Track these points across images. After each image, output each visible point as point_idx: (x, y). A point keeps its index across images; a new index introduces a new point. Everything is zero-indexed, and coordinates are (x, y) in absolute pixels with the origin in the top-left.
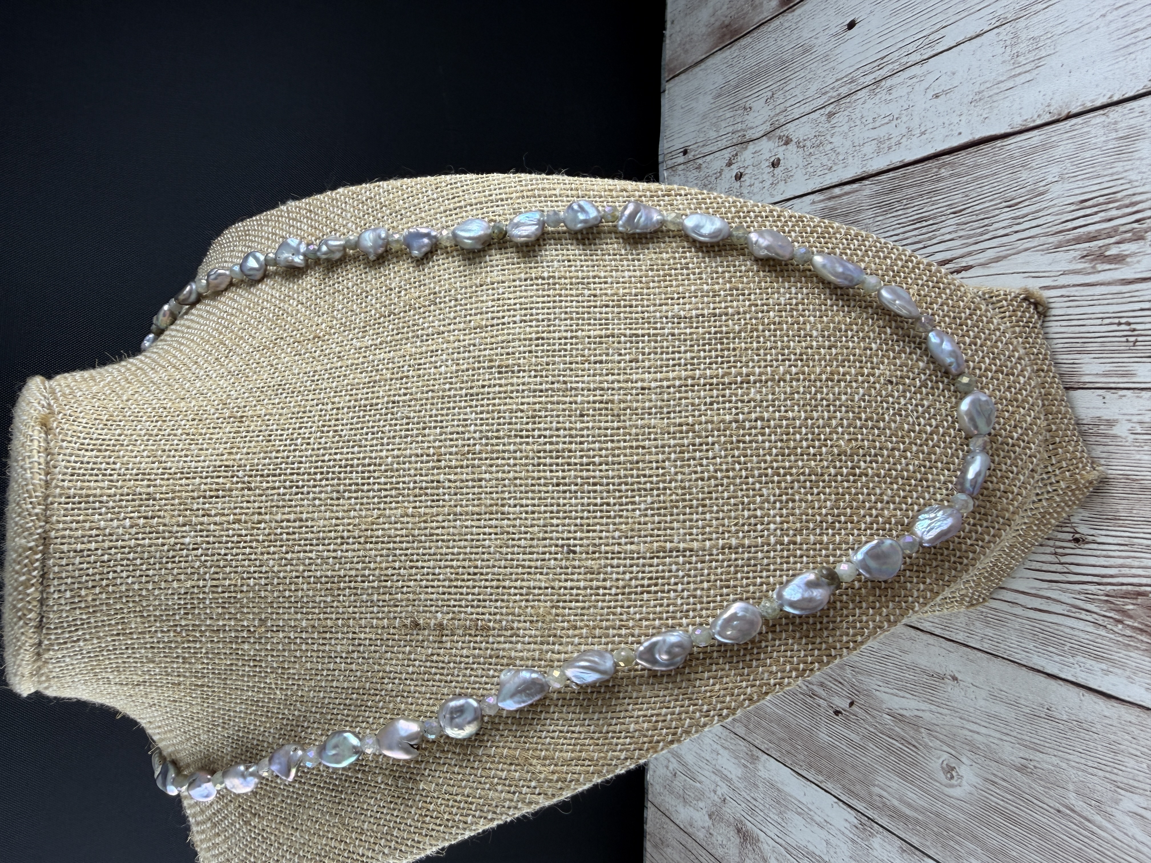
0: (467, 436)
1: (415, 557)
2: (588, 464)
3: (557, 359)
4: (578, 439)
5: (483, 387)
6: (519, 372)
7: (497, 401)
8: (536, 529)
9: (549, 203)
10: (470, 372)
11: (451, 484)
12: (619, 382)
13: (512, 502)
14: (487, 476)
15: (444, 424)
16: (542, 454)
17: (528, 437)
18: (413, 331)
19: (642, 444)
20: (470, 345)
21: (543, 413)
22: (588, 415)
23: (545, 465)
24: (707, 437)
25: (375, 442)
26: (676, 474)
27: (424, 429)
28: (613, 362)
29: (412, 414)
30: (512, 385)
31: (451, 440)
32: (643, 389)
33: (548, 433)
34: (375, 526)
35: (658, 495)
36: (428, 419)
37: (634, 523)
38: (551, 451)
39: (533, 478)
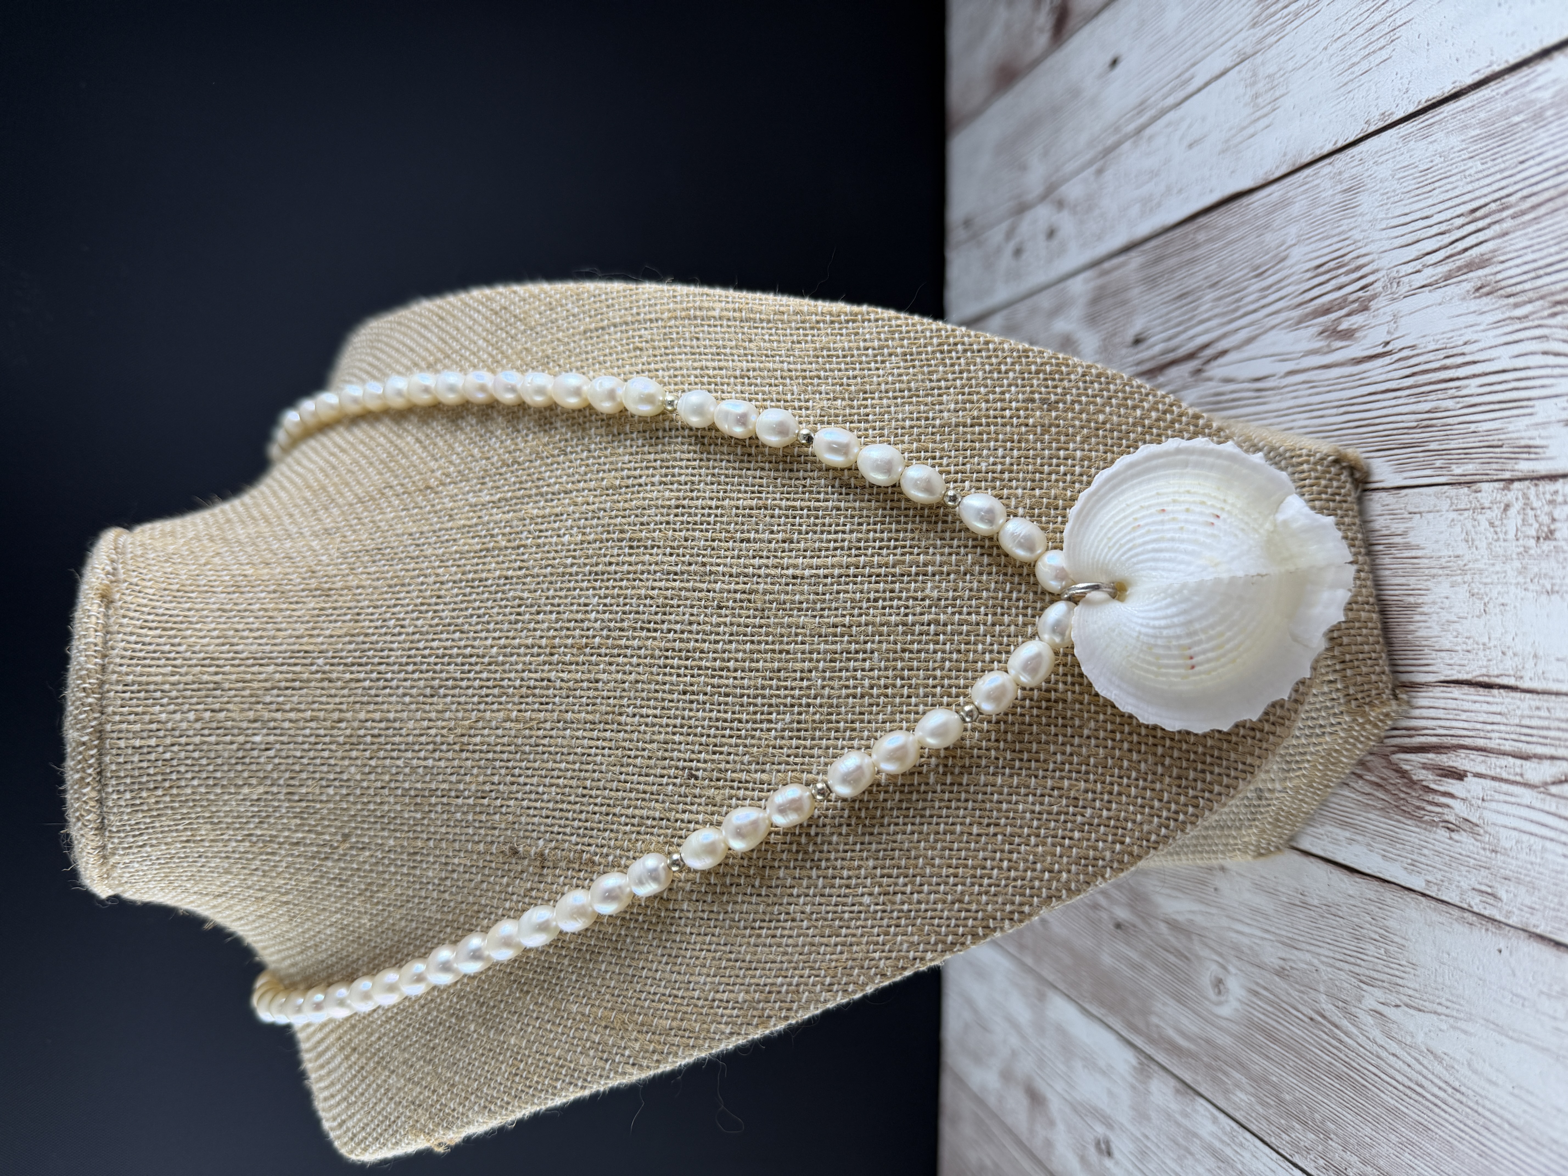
0: (586, 624)
1: (517, 771)
2: (722, 669)
3: (697, 534)
4: (713, 637)
5: (610, 564)
6: (653, 547)
7: (624, 583)
8: (655, 745)
9: (706, 328)
10: (598, 544)
11: (563, 684)
12: (767, 567)
13: (630, 710)
14: (604, 677)
15: (562, 609)
16: (669, 653)
17: (655, 630)
18: (538, 487)
19: (786, 647)
20: (600, 509)
21: (675, 602)
22: (727, 608)
23: (672, 667)
24: (866, 642)
25: (479, 627)
26: (823, 687)
27: (538, 613)
28: (762, 541)
29: (526, 595)
30: (644, 563)
31: (568, 629)
32: (794, 577)
33: (678, 627)
34: (472, 732)
35: (800, 713)
36: (543, 600)
37: (768, 746)
38: (680, 651)
39: (657, 683)
